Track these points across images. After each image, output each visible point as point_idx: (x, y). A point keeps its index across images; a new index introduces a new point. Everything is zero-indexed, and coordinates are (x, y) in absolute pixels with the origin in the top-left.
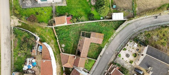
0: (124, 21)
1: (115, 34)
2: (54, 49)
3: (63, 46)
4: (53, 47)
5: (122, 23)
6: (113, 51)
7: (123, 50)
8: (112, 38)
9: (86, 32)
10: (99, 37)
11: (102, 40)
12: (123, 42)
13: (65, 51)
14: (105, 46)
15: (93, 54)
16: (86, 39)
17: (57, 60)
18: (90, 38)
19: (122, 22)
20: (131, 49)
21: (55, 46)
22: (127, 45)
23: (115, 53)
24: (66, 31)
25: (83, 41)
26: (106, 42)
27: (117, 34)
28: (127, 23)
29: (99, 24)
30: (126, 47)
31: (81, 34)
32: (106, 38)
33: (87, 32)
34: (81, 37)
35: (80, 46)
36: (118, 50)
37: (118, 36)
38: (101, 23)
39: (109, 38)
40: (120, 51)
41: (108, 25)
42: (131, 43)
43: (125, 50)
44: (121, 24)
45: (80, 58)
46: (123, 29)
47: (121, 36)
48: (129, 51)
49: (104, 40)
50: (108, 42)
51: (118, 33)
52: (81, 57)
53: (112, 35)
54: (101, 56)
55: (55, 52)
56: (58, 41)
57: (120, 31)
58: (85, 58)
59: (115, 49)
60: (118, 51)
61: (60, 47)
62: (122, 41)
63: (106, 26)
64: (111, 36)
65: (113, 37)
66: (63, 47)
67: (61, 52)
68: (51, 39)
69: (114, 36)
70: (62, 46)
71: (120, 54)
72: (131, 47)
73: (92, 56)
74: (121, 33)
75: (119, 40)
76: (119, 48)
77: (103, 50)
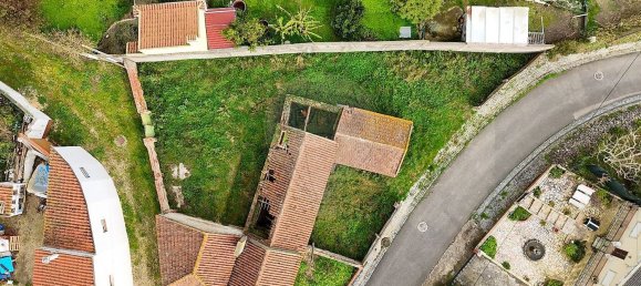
0: (525, 59)
1: (469, 129)
2: (127, 188)
3: (181, 171)
4: (125, 177)
5: (516, 70)
6: (453, 220)
7: (512, 217)
8: (453, 149)
9: (311, 103)
10: (387, 137)
11: (402, 152)
12: (513, 174)
13: (187, 201)
14: (414, 189)
15: (347, 230)
16: (311, 141)
17: (142, 251)
18: (331, 135)
19: (513, 63)
20: (553, 216)
21: (132, 170)
22: (537, 193)
23: (464, 229)
24: (201, 92)
25: (291, 156)
26: (417, 167)
27: (481, 129)
28: (542, 71)
29: (386, 66)
30: (525, 203)
31: (286, 113)
32: (421, 146)
33: (318, 105)
34: (284, 128)
35: (272, 179)
36: (483, 216)
37: (489, 137)
38: (397, 62)
39: (438, 145)
40: (495, 221)
41: (440, 73)
42: (556, 181)
43: (522, 215)
44: (509, 75)
45: (268, 251)
46: (517, 100)
47: (501, 138)
48: (543, 223)
49: (409, 155)
50: (431, 168)
51: (490, 121)
52: (276, 247)
53: (456, 129)
54: (384, 240)
55: (132, 202)
56: (150, 144)
57: (502, 110)
58: (295, 250)
59: (468, 208)
60: (484, 223)
61: (159, 181)
62: (506, 168)
63: (424, 76)
64: (448, 134)
65: (461, 140)
66: (177, 182)
67: (165, 204)
68: (117, 130)
69: (467, 135)
70: (175, 174)
71: (492, 239)
72: (557, 206)
73: (338, 239)
74: (505, 122)
75: (491, 162)
76: (487, 203)
77: (403, 208)
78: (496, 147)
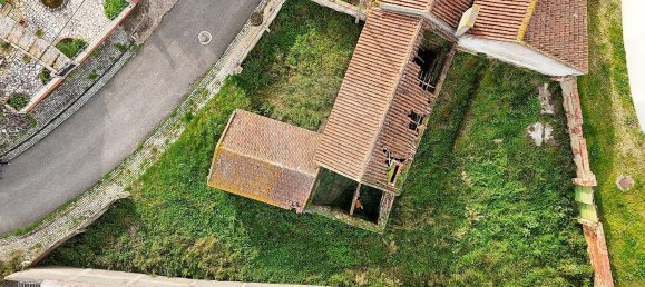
0: (53, 258)
1: (136, 167)
2: (620, 114)
3: (540, 133)
4: (622, 132)
5: (66, 244)
6: (163, 49)
7: (82, 45)
8: (159, 142)
9: (348, 220)
10: (244, 166)
11: (224, 146)
12: (80, 103)
13: (534, 92)
14: (214, 90)
16: (356, 170)
17: (604, 25)
18: (323, 171)
19: (71, 254)
20: (25, 43)
21: (611, 141)
22: (46, 75)
23: (148, 32)
24: (504, 245)
25: (384, 150)
26: (208, 120)
27: (120, 167)
28: (33, 239)
29: (242, 262)
30: (64, 61)
31: (385, 208)
32: (198, 150)
33: (338, 216)
34: (391, 191)
35: (413, 116)
36: (123, 49)
37: (110, 154)
38: (227, 265)
39: (179, 149)
40: (107, 41)
41: (170, 246)
42: (20, 90)
43: (69, 46)
44: (76, 241)
45: (425, 12)
46: (69, 203)
47: (94, 152)
48: (39, 33)
49: (217, 138)
50: (189, 117)
51: (107, 176)
52: (414, 18)
53: (153, 169)
54: (258, 20)
55: (615, 94)
56: (585, 177)
57: (90, 190)
58: (387, 14)
59: (141, 63)
60: (122, 39)
62: (88, 112)
63: (191, 243)
64: (164, 164)
65: (148, 152)
67: (569, 90)
68: (630, 198)
69: (139, 160)
70: (548, 131)
71: (111, 16)
72: (19, 56)
74: (87, 173)
75: (108, 124)
76: (117, 66)
77: (230, 65)
78: (101, 141)
